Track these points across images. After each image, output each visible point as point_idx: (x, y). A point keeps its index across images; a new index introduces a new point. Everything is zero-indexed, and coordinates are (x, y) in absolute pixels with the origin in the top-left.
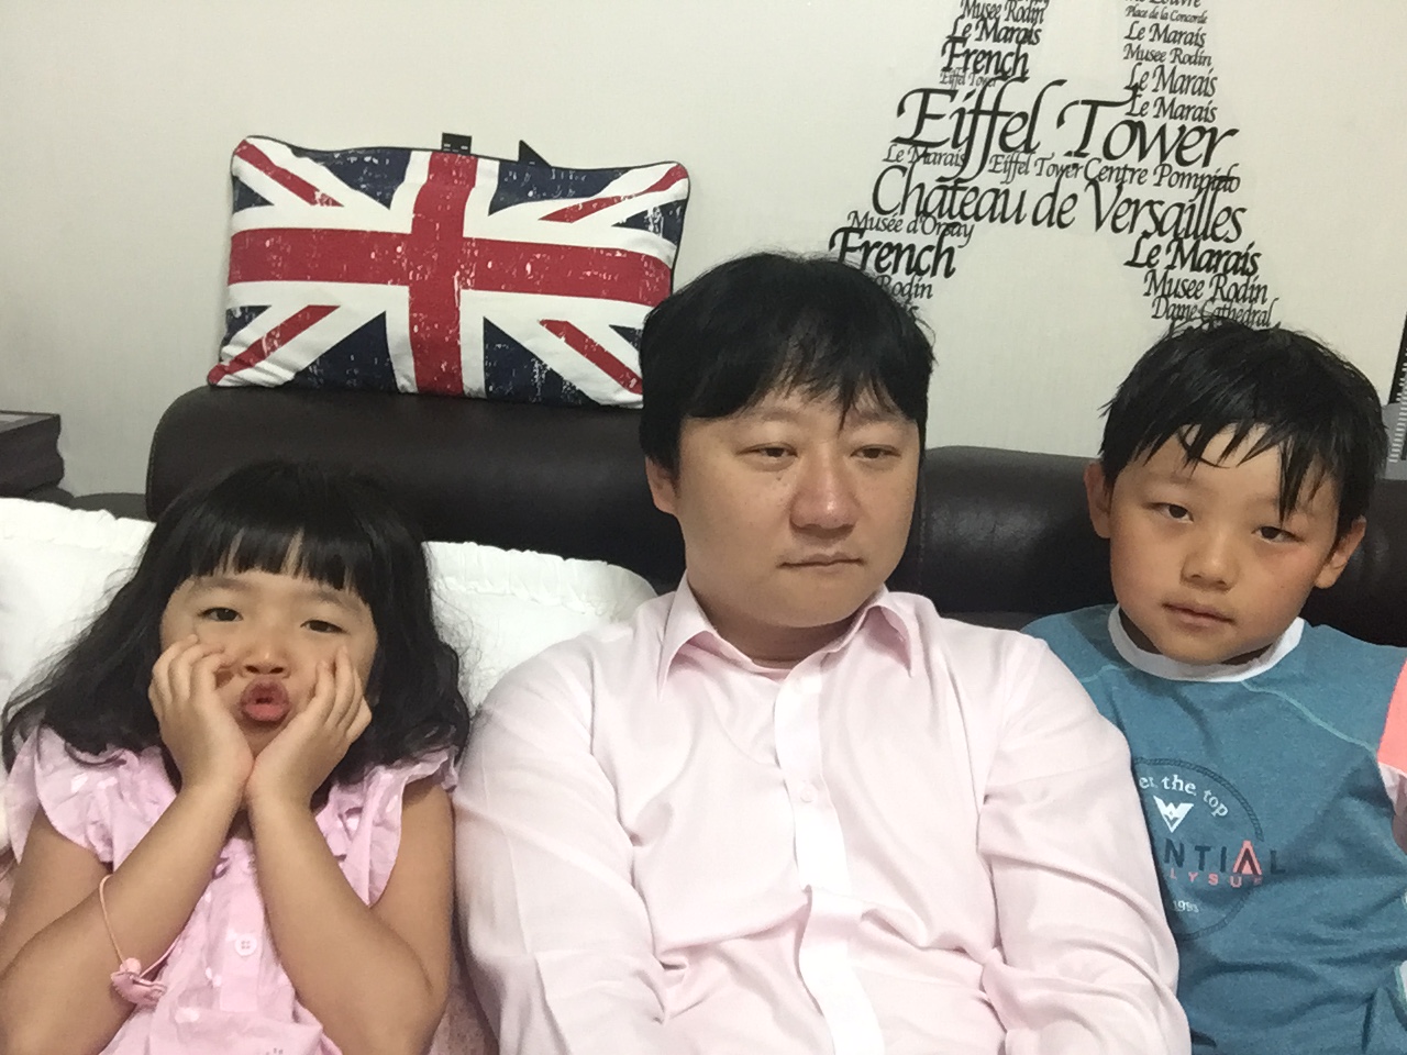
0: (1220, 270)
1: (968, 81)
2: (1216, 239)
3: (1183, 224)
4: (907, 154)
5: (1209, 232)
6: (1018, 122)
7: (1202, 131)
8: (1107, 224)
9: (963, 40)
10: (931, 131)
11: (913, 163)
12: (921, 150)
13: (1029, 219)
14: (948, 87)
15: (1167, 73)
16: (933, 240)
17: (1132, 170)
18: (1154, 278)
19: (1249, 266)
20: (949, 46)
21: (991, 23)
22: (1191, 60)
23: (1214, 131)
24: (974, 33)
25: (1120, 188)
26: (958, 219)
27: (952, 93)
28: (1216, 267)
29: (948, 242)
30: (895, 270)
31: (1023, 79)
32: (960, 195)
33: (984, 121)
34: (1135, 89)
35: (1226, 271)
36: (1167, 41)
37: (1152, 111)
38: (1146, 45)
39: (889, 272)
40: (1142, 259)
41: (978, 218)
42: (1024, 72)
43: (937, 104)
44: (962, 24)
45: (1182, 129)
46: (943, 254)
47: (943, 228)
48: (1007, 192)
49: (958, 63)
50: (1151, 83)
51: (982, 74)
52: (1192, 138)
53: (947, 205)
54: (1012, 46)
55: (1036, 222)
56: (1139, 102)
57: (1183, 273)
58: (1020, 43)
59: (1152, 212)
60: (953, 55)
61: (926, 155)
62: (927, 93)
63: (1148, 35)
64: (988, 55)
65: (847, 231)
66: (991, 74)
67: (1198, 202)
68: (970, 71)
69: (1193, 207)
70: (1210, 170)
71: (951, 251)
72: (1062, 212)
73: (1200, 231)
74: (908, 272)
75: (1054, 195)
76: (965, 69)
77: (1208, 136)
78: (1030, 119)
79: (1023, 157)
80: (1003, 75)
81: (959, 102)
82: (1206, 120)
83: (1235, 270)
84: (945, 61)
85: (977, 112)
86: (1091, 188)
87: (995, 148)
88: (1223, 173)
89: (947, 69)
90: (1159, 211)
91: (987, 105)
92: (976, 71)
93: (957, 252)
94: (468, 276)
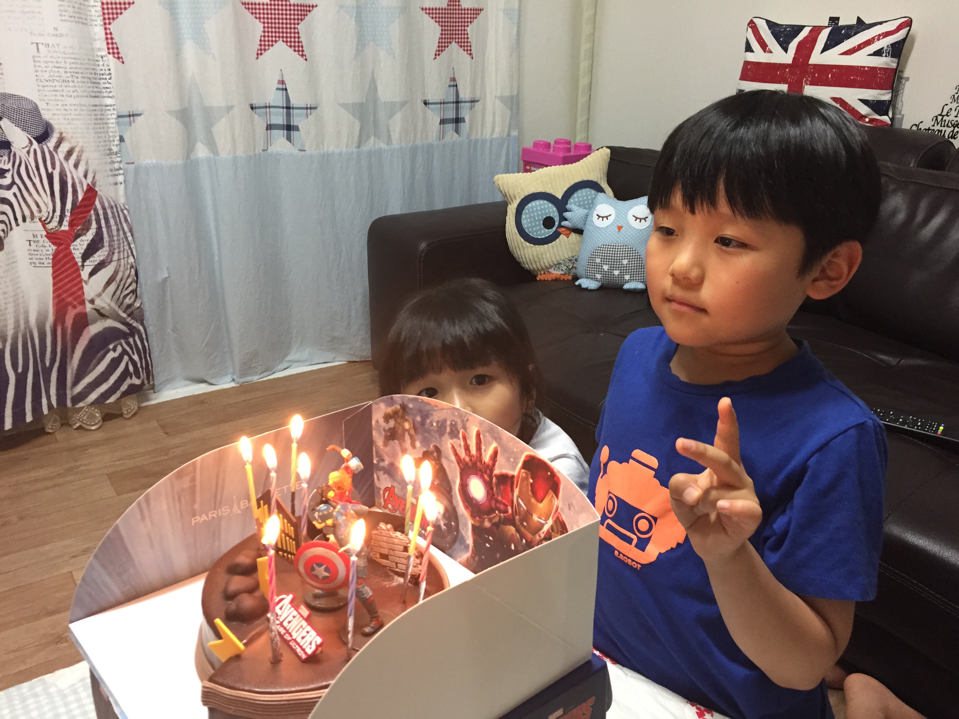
94: (808, 80)
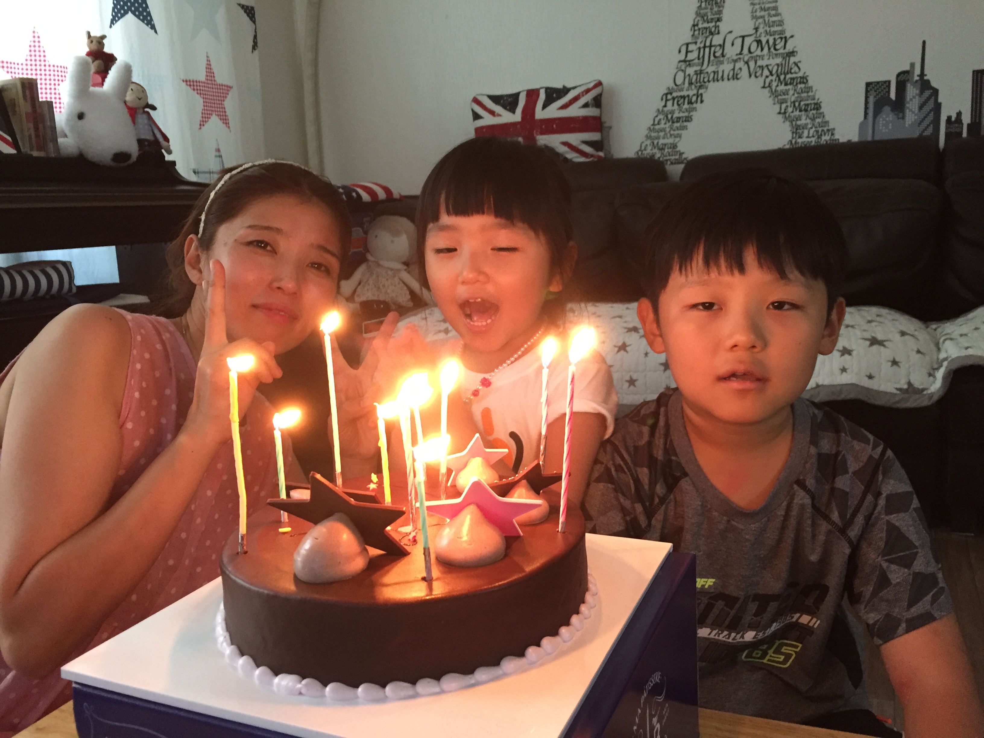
0: (795, 84)
1: (700, 37)
2: (791, 73)
3: (779, 71)
4: (683, 66)
5: (789, 72)
6: (718, 48)
7: (781, 38)
8: (753, 76)
9: (697, 25)
10: (690, 56)
11: (686, 68)
12: (688, 63)
13: (726, 79)
14: (694, 41)
15: (767, 22)
16: (695, 92)
17: (760, 56)
18: (772, 91)
19: (805, 81)
20: (693, 28)
21: (705, 18)
22: (775, 15)
23: (786, 38)
24: (700, 22)
25: (756, 63)
26: (703, 83)
27: (696, 43)
28: (793, 83)
29: (701, 91)
30: (684, 105)
31: (718, 33)
32: (702, 76)
33: (707, 50)
34: (756, 29)
35: (797, 84)
36: (765, 11)
37: (763, 35)
38: (758, 14)
39: (682, 105)
40: (767, 85)
41: (709, 81)
42: (719, 31)
43: (691, 47)
44: (696, 20)
45: (775, 39)
46: (700, 96)
47: (698, 87)
48: (718, 72)
49: (696, 33)
50: (762, 26)
51: (704, 35)
52: (779, 41)
53: (698, 80)
54: (713, 24)
55: (728, 79)
56: (758, 33)
57: (782, 87)
58: (716, 22)
59: (768, 69)
60: (695, 31)
61: (689, 64)
62: (687, 45)
63: (758, 10)
64: (706, 28)
65: (666, 94)
66: (708, 34)
67: (784, 62)
68: (701, 34)
69: (782, 64)
70: (787, 50)
71: (701, 94)
72: (737, 75)
73: (786, 71)
74: (688, 103)
75: (734, 69)
76: (699, 34)
77: (784, 40)
78: (722, 46)
79: (722, 59)
80: (711, 33)
81: (699, 45)
82: (782, 34)
83: (800, 83)
84: (692, 33)
85: (705, 47)
86: (746, 66)
87: (712, 58)
88: (791, 50)
89: (693, 35)
90: (770, 68)
91: (708, 44)
92: (702, 34)
93: (704, 95)
